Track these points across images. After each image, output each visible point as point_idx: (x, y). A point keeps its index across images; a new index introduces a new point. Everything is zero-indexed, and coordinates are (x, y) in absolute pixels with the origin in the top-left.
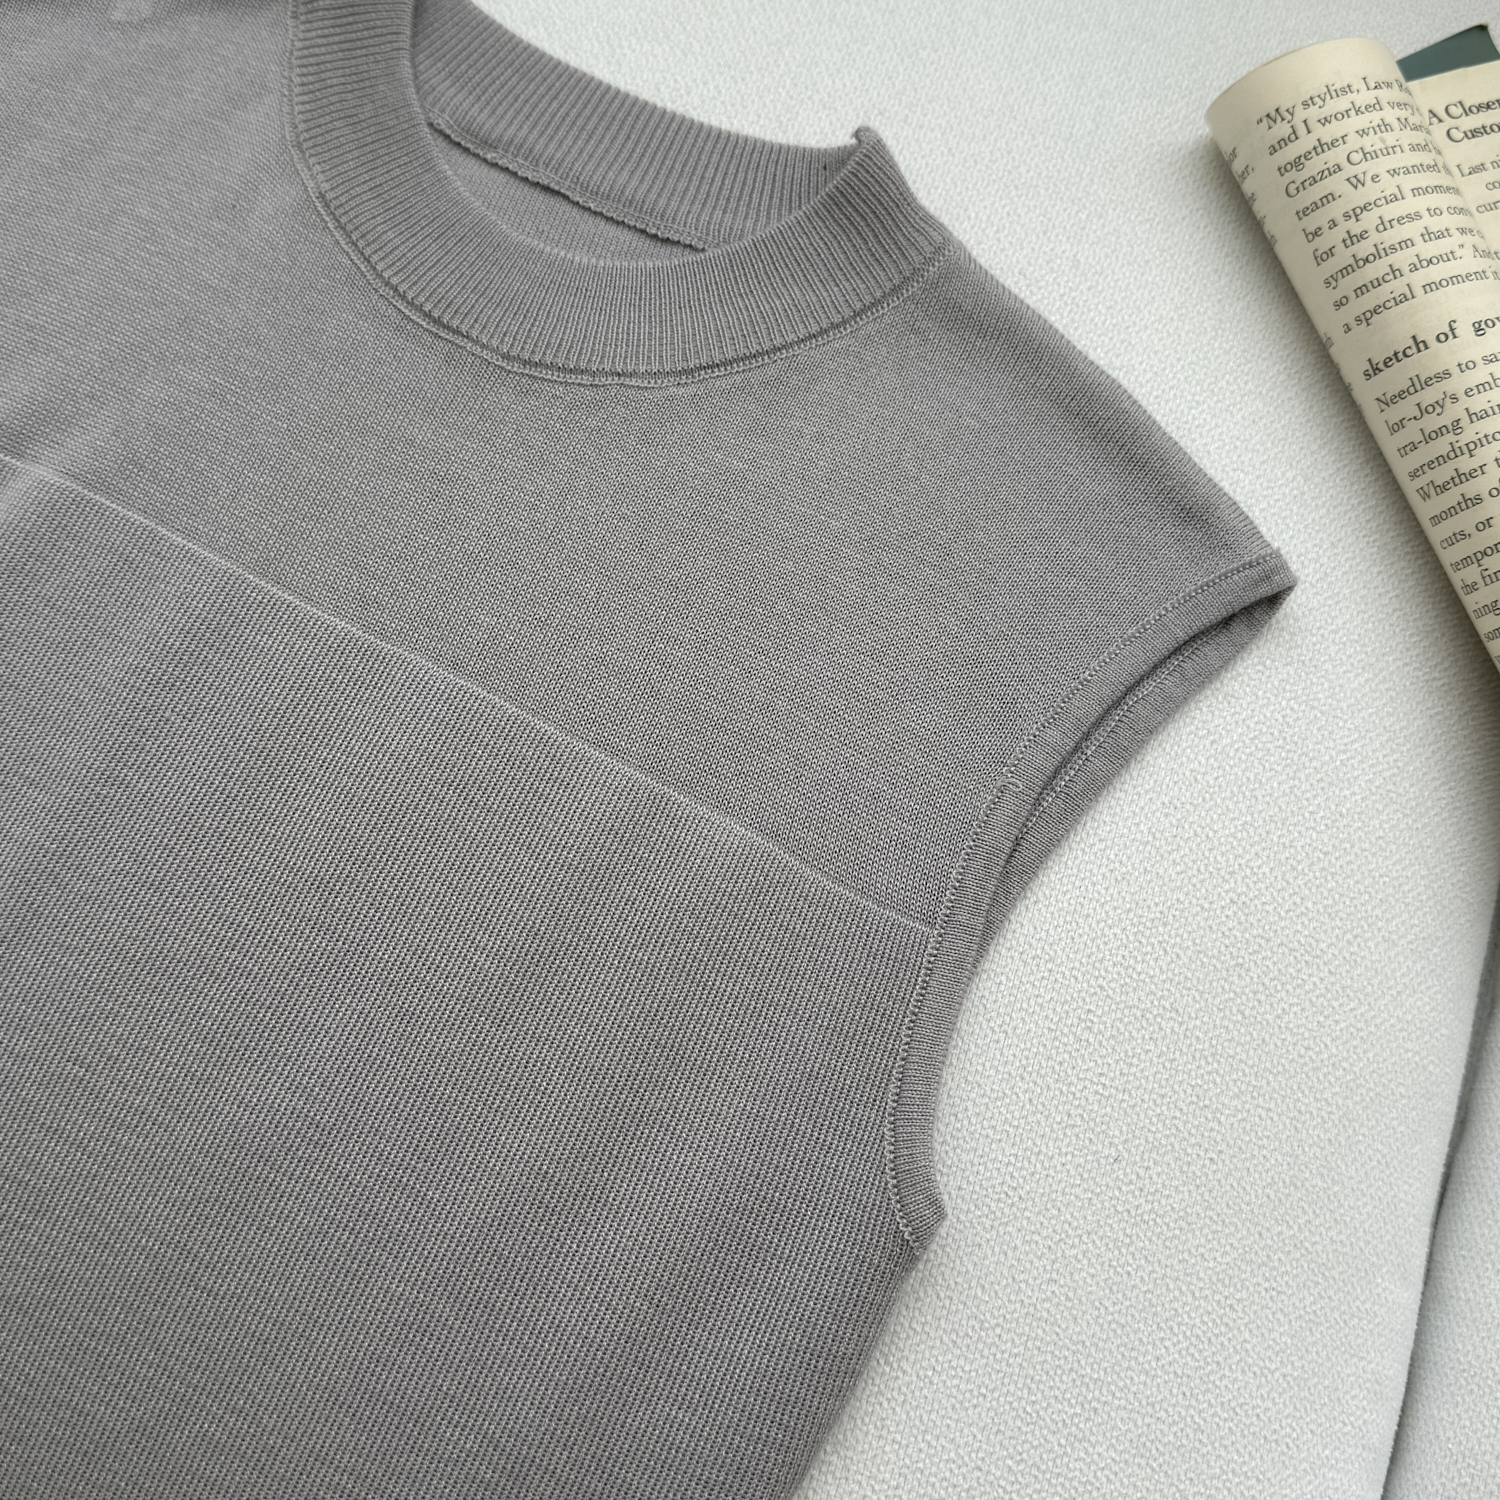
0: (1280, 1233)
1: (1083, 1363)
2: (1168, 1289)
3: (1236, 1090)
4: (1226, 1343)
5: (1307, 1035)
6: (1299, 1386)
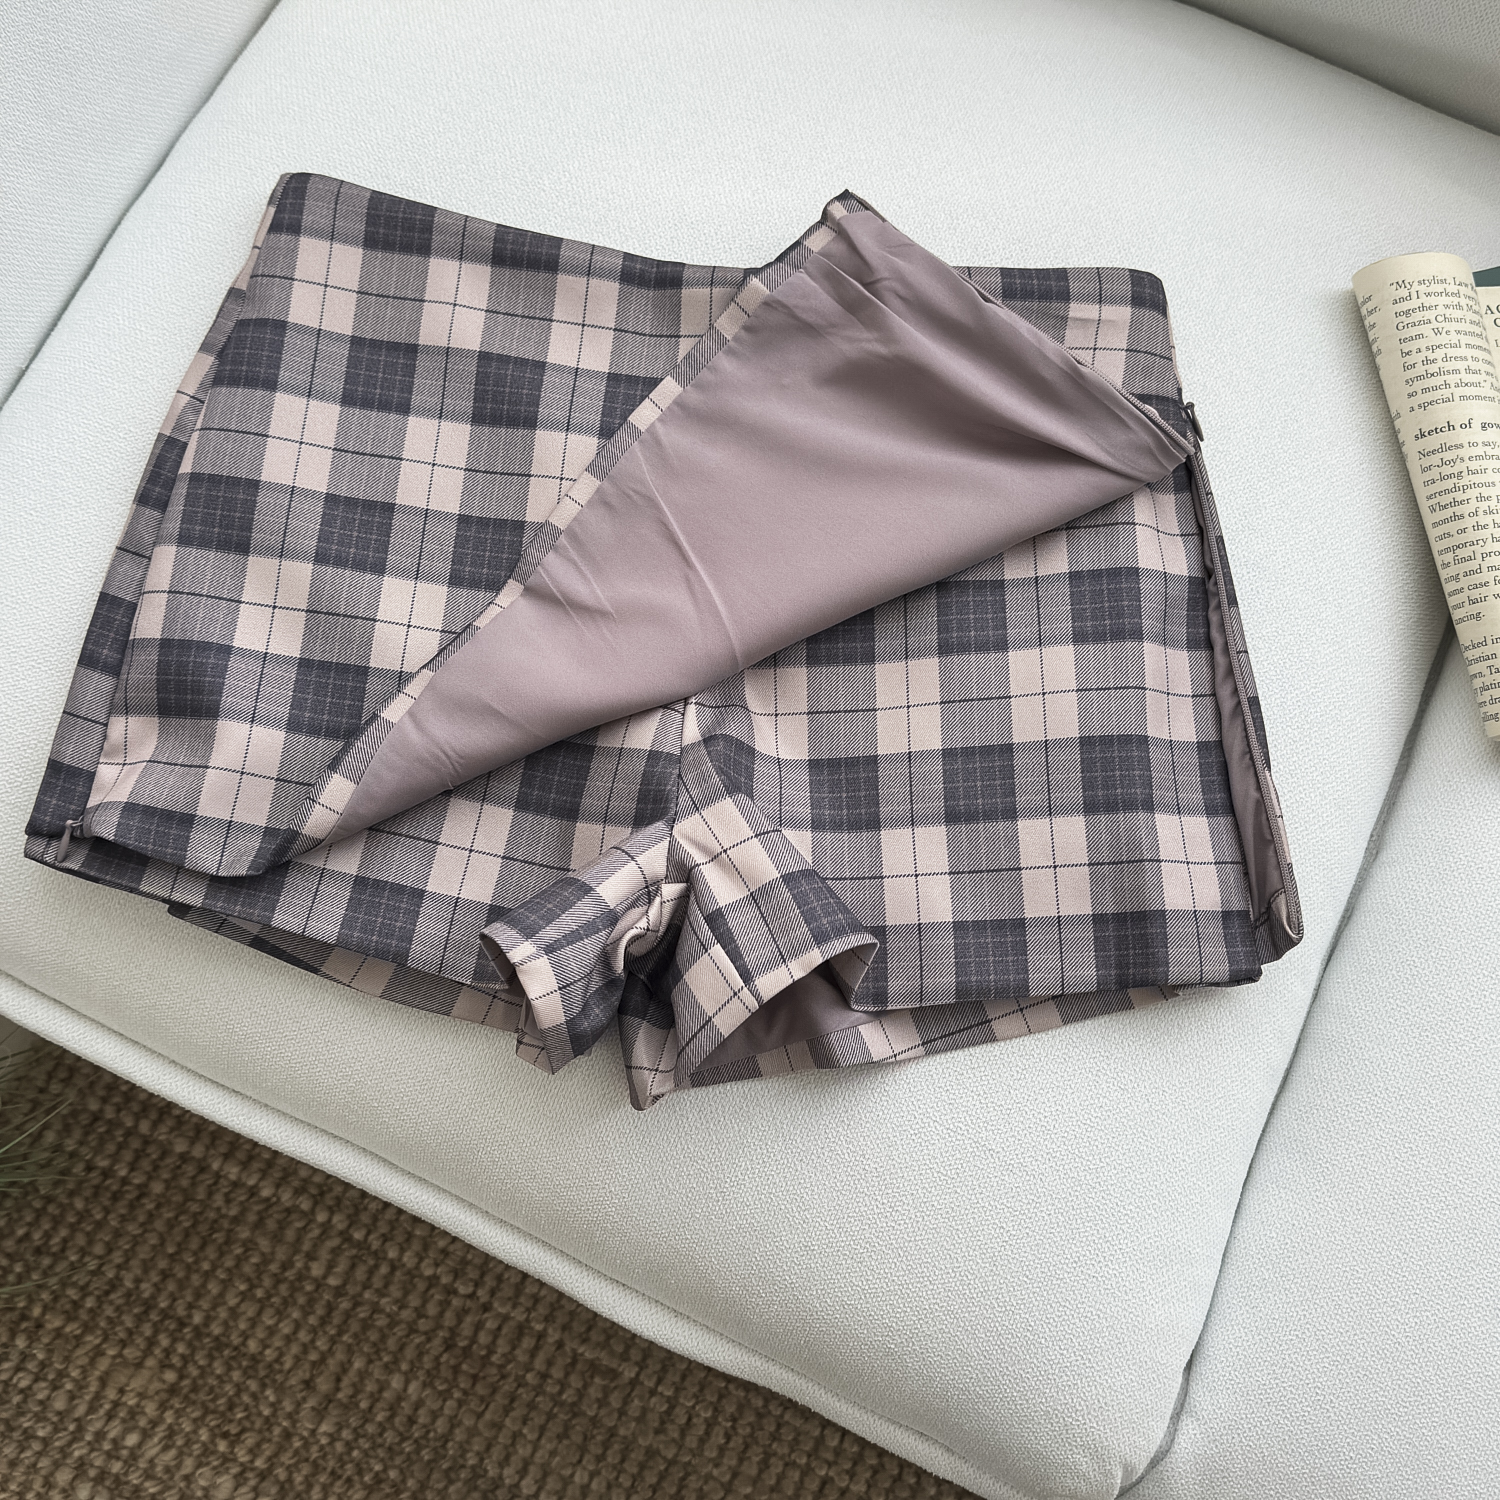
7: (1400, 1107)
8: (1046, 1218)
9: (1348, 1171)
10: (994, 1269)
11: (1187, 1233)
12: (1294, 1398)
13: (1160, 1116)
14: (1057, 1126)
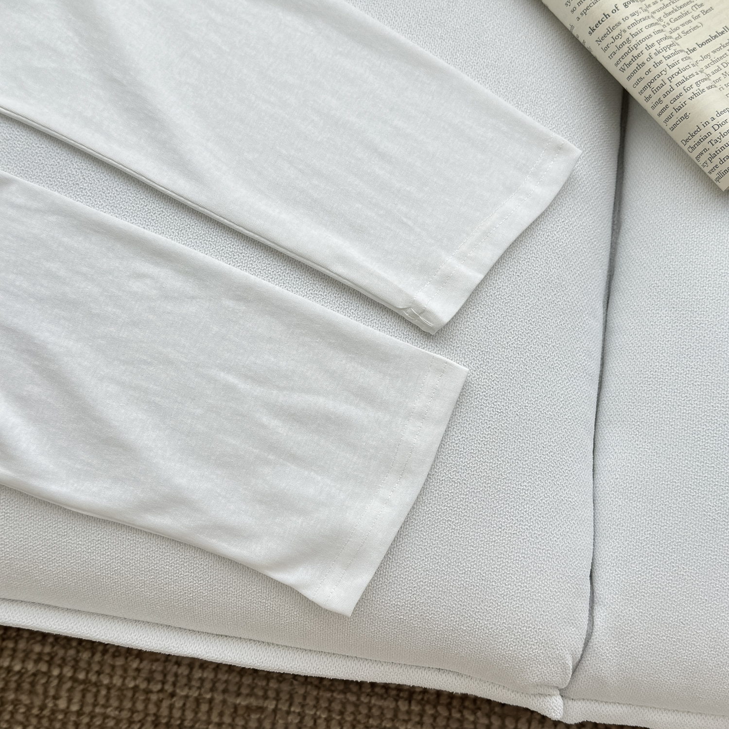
0: (545, 298)
1: (482, 347)
2: (508, 320)
3: (524, 252)
4: (531, 336)
5: (547, 231)
6: (559, 349)
7: (673, 374)
8: (474, 506)
9: (652, 423)
10: (451, 548)
11: (565, 490)
12: (659, 574)
13: (528, 422)
14: (465, 447)
